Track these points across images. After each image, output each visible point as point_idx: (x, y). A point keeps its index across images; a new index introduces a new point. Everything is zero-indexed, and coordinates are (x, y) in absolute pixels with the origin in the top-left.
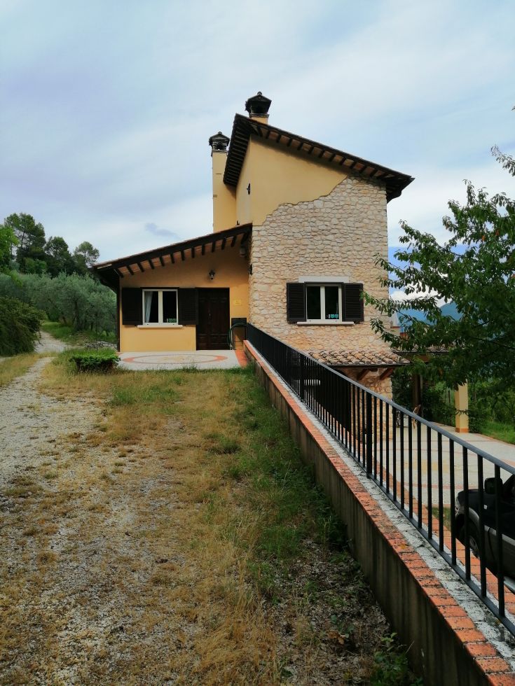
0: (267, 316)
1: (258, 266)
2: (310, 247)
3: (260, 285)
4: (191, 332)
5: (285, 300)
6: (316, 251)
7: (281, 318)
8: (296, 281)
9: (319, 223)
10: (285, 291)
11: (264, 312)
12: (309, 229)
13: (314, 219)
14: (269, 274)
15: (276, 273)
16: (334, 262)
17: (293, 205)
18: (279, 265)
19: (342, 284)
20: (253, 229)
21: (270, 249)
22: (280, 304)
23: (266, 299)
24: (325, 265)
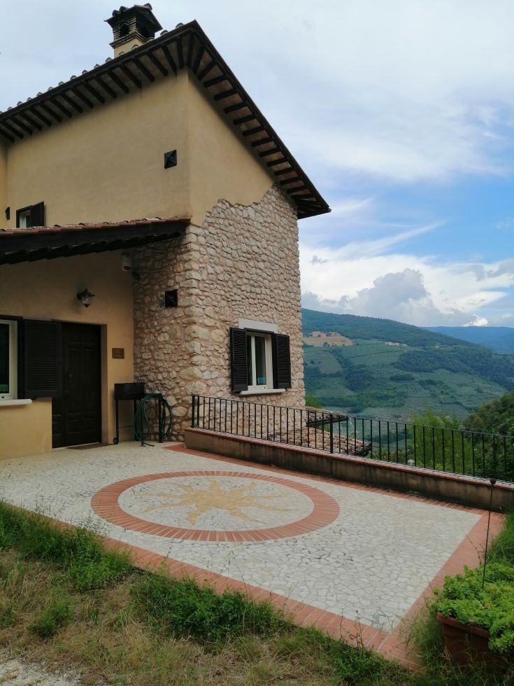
0: (210, 382)
1: (197, 295)
2: (246, 275)
3: (201, 329)
4: (41, 413)
5: (227, 356)
6: (252, 282)
7: (224, 385)
8: (236, 325)
9: (253, 242)
10: (227, 341)
11: (206, 375)
12: (245, 248)
13: (247, 234)
14: (209, 310)
15: (217, 309)
16: (266, 302)
17: (231, 206)
18: (219, 298)
19: (272, 334)
20: (192, 229)
21: (211, 270)
22: (222, 363)
23: (208, 353)
24: (258, 305)
